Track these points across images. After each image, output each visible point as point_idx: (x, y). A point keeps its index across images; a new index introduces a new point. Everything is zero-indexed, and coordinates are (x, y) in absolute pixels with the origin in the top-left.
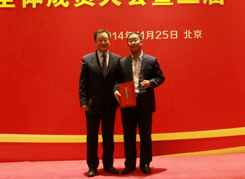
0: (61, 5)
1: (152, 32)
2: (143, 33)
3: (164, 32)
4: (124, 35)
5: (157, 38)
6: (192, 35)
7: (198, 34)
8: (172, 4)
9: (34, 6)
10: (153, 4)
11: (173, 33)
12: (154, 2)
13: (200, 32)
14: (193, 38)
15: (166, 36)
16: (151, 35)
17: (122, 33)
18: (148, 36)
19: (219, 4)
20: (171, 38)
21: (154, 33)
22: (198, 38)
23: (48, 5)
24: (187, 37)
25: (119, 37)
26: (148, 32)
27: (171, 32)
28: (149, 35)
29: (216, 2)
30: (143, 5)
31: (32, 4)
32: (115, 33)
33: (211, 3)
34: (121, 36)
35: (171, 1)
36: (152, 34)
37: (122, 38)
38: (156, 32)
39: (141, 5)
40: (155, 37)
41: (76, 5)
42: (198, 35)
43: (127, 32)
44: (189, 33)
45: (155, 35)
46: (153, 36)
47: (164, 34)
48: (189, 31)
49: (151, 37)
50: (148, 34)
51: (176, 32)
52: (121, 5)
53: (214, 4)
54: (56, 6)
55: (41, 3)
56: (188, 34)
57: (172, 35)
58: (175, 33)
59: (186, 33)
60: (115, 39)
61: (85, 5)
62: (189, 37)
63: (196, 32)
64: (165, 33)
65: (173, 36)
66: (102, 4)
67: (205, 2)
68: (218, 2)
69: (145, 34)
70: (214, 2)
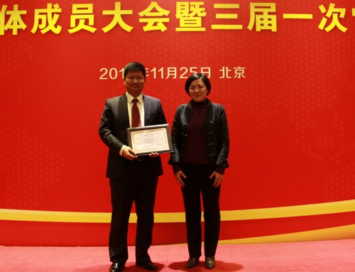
0: (50, 31)
1: (175, 68)
2: (162, 69)
3: (191, 68)
5: (181, 77)
6: (232, 74)
7: (240, 72)
8: (204, 29)
9: (15, 33)
10: (178, 29)
11: (204, 70)
12: (179, 27)
13: (242, 69)
14: (233, 77)
16: (174, 73)
18: (169, 75)
19: (271, 30)
21: (178, 70)
22: (239, 77)
23: (34, 31)
24: (224, 77)
26: (169, 68)
27: (202, 68)
28: (170, 73)
29: (266, 27)
30: (162, 31)
31: (12, 30)
33: (258, 29)
35: (203, 26)
36: (175, 71)
38: (181, 69)
39: (160, 31)
40: (178, 76)
41: (71, 31)
42: (239, 74)
44: (227, 70)
45: (179, 73)
46: (175, 74)
47: (191, 71)
48: (227, 68)
49: (174, 76)
50: (169, 71)
51: (209, 68)
52: (132, 30)
53: (263, 31)
54: (43, 32)
55: (24, 29)
56: (225, 71)
58: (207, 70)
59: (223, 70)
61: (82, 30)
62: (227, 77)
63: (237, 69)
64: (193, 70)
66: (106, 29)
67: (250, 27)
68: (269, 28)
69: (165, 71)
70: (263, 28)
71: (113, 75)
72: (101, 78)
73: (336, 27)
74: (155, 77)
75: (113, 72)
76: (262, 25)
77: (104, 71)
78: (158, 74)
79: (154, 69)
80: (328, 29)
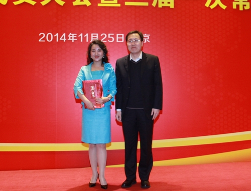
1: (97, 34)
2: (87, 35)
3: (109, 35)
4: (67, 37)
8: (119, 5)
10: (99, 5)
11: (119, 36)
12: (100, 3)
13: (148, 36)
15: (111, 39)
16: (96, 38)
17: (64, 35)
18: (92, 39)
19: (169, 7)
20: (117, 41)
21: (99, 36)
22: (145, 42)
25: (61, 39)
26: (92, 34)
27: (117, 35)
29: (166, 5)
30: (88, 5)
32: (57, 35)
33: (160, 6)
34: (63, 38)
35: (118, 3)
37: (65, 39)
38: (102, 35)
39: (86, 5)
42: (146, 39)
43: (70, 34)
47: (109, 37)
50: (92, 36)
51: (123, 35)
52: (64, 4)
53: (164, 7)
57: (117, 38)
58: (121, 36)
60: (57, 41)
61: (25, 3)
64: (111, 36)
65: (119, 40)
66: (44, 3)
67: (154, 4)
68: (168, 5)
69: (90, 37)
70: (164, 5)
71: (50, 38)
72: (40, 41)
73: (218, 5)
74: (82, 41)
75: (50, 36)
76: (163, 3)
77: (42, 35)
78: (84, 38)
79: (81, 35)
80: (212, 7)
